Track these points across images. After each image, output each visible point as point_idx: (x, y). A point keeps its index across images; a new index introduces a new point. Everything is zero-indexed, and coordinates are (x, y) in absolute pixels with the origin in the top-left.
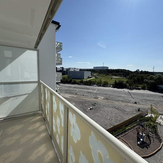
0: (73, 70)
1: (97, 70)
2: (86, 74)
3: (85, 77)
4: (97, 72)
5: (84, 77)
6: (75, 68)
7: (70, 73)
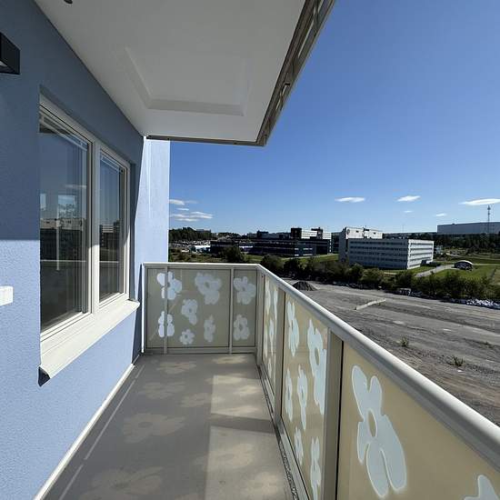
0: (359, 236)
1: (456, 236)
2: (413, 252)
3: (409, 263)
4: (456, 244)
5: (406, 261)
6: (365, 230)
7: (349, 245)
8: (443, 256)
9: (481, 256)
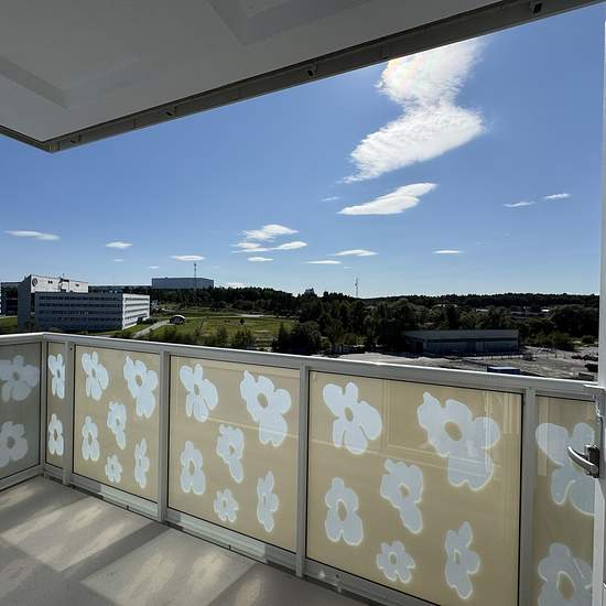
6: (62, 280)
8: (159, 312)
9: (191, 311)
